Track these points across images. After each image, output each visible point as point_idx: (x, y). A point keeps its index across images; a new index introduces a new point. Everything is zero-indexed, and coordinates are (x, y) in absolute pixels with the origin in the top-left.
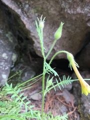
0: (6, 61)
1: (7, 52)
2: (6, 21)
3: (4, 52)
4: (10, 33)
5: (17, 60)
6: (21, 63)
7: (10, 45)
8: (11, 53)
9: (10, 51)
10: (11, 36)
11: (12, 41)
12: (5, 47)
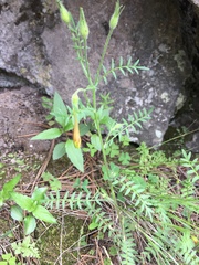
0: (165, 107)
1: (170, 89)
2: (179, 29)
3: (166, 89)
4: (182, 52)
5: (184, 107)
6: (188, 112)
7: (177, 76)
8: (176, 93)
9: (175, 89)
10: (183, 58)
11: (182, 69)
12: (167, 79)
